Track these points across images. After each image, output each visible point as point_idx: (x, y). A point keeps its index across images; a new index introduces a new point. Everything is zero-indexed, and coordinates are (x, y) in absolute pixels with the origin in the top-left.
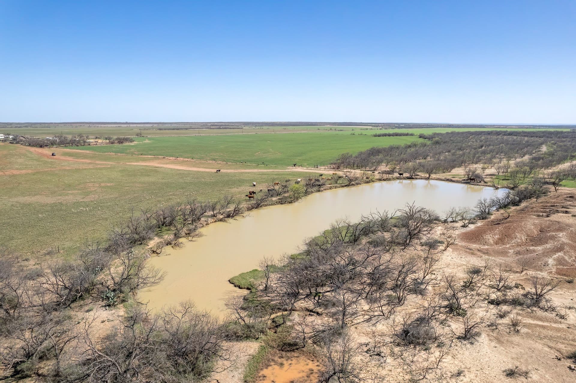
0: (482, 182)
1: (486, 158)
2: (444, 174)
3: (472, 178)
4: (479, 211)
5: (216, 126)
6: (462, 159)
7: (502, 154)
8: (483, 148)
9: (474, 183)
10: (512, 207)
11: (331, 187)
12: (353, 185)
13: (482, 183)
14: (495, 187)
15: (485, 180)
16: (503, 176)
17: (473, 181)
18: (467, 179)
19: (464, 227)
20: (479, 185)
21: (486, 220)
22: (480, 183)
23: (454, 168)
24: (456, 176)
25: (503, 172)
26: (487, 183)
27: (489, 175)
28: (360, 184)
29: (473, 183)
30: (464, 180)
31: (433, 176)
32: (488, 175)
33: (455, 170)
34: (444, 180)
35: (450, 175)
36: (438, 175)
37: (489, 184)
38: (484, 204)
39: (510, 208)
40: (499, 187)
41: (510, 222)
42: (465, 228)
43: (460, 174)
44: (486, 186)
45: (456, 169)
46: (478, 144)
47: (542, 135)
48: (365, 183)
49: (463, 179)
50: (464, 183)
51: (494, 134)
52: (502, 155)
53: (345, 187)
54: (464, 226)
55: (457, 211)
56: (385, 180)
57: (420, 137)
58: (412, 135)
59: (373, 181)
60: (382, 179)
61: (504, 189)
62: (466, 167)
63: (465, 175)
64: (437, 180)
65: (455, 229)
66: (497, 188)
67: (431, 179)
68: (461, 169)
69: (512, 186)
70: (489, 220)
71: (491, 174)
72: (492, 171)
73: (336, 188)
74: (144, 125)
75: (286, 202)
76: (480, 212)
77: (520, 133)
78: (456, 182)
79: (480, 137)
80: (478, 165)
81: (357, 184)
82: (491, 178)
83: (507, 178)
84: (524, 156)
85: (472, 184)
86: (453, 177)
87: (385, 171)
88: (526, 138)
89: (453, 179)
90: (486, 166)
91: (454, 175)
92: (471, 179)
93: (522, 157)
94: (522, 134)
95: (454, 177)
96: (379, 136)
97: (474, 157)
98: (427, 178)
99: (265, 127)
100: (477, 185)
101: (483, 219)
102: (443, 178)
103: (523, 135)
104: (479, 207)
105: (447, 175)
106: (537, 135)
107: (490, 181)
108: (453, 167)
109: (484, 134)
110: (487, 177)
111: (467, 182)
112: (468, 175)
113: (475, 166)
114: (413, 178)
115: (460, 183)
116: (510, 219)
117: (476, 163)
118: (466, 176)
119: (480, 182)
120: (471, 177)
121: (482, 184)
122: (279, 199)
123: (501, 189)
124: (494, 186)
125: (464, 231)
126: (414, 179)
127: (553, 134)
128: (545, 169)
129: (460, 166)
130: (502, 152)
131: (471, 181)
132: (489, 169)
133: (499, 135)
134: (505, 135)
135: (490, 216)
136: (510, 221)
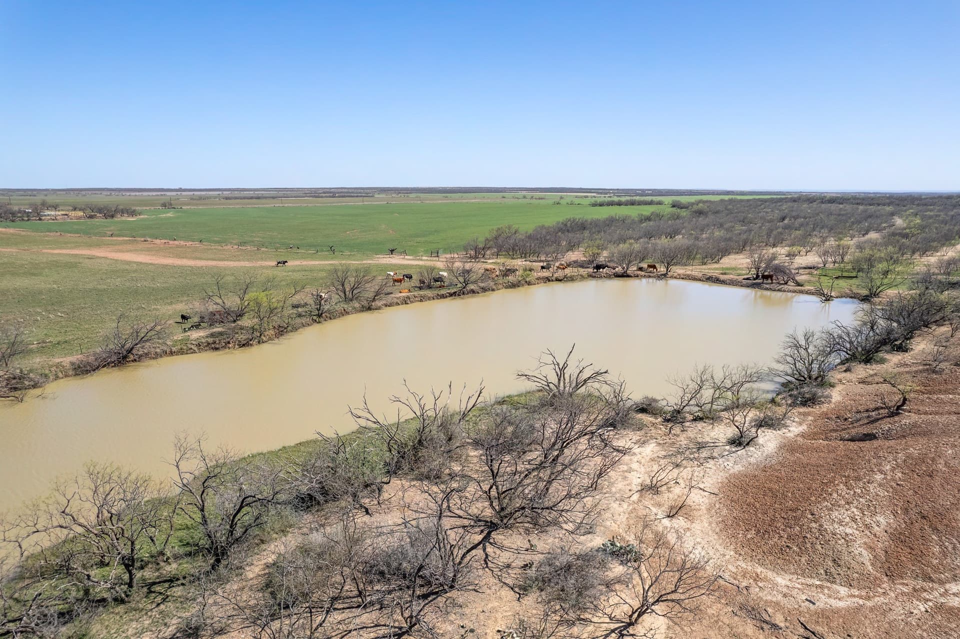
0: (790, 283)
1: (792, 236)
2: (704, 267)
3: (766, 274)
4: (789, 371)
5: (331, 193)
6: (744, 237)
7: (823, 231)
8: (786, 221)
9: (771, 286)
10: (888, 356)
11: (408, 298)
12: (473, 292)
13: (791, 286)
14: (823, 295)
15: (798, 278)
16: (835, 269)
17: (769, 281)
18: (755, 276)
19: (740, 444)
20: (784, 291)
21: (817, 410)
22: (786, 286)
23: (729, 254)
24: (731, 271)
25: (835, 262)
26: (802, 286)
27: (805, 268)
28: (493, 290)
29: (767, 286)
30: (748, 279)
31: (678, 270)
32: (801, 268)
33: (729, 259)
34: (700, 280)
35: (717, 269)
36: (691, 268)
37: (807, 288)
38: (806, 349)
39: (882, 361)
40: (833, 294)
41: (914, 431)
42: (741, 452)
43: (740, 266)
44: (801, 292)
45: (732, 256)
46: (777, 214)
47: (888, 201)
48: (506, 287)
49: (746, 277)
50: (748, 286)
51: (805, 201)
52: (825, 232)
53: (449, 299)
54: (739, 442)
55: (719, 376)
56: (560, 280)
57: (674, 206)
58: (660, 204)
59: (529, 283)
60: (554, 278)
61: (844, 299)
62: (752, 252)
63: (749, 269)
64: (686, 279)
65: (704, 454)
66: (828, 299)
67: (672, 277)
68: (741, 256)
69: (865, 292)
70: (825, 408)
71: (809, 265)
72: (812, 259)
73: (421, 301)
74: (207, 193)
75: (229, 343)
76: (792, 375)
77: (849, 199)
78: (730, 284)
79: (780, 206)
80: (778, 248)
81: (484, 290)
82: (809, 274)
83: (845, 274)
84: (867, 233)
85: (767, 289)
86: (722, 274)
87: (575, 262)
88: (861, 207)
89: (722, 277)
90: (795, 249)
91: (727, 269)
92: (765, 277)
93: (864, 235)
94: (852, 200)
95: (725, 274)
96: (601, 205)
97: (769, 235)
98: (662, 275)
99: (412, 195)
100: (779, 290)
101: (804, 404)
102: (700, 275)
103: (854, 202)
104: (789, 359)
105: (712, 269)
106: (878, 202)
107: (809, 282)
108: (725, 252)
109: (786, 202)
110: (801, 271)
111: (755, 284)
112: (758, 269)
113: (772, 250)
114: (628, 276)
115: (736, 285)
116: (914, 417)
117: (774, 246)
118: (754, 271)
119: (786, 283)
120: (765, 271)
121: (791, 288)
122: (212, 335)
123: (839, 299)
124: (819, 293)
125: (738, 468)
126: (631, 276)
127: (906, 200)
128: (921, 256)
129: (740, 250)
130: (822, 228)
131: (765, 281)
132: (802, 256)
133: (811, 203)
134: (822, 202)
135: (827, 392)
136: (915, 425)
